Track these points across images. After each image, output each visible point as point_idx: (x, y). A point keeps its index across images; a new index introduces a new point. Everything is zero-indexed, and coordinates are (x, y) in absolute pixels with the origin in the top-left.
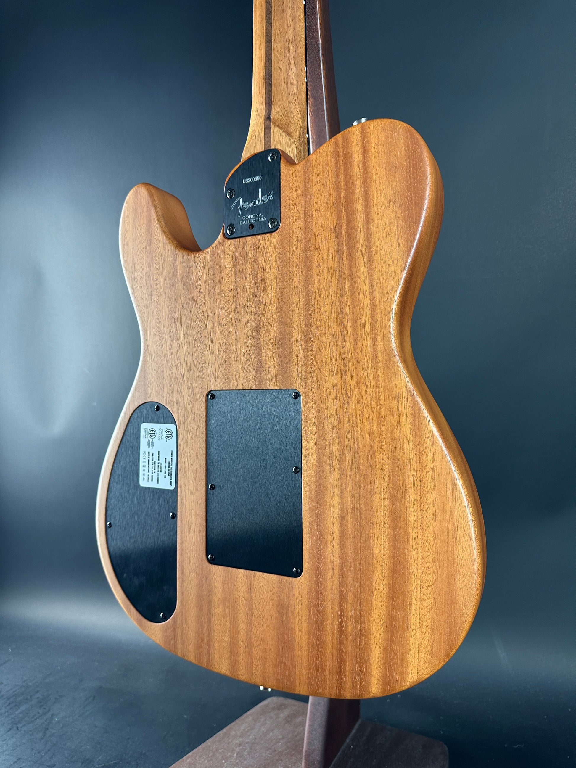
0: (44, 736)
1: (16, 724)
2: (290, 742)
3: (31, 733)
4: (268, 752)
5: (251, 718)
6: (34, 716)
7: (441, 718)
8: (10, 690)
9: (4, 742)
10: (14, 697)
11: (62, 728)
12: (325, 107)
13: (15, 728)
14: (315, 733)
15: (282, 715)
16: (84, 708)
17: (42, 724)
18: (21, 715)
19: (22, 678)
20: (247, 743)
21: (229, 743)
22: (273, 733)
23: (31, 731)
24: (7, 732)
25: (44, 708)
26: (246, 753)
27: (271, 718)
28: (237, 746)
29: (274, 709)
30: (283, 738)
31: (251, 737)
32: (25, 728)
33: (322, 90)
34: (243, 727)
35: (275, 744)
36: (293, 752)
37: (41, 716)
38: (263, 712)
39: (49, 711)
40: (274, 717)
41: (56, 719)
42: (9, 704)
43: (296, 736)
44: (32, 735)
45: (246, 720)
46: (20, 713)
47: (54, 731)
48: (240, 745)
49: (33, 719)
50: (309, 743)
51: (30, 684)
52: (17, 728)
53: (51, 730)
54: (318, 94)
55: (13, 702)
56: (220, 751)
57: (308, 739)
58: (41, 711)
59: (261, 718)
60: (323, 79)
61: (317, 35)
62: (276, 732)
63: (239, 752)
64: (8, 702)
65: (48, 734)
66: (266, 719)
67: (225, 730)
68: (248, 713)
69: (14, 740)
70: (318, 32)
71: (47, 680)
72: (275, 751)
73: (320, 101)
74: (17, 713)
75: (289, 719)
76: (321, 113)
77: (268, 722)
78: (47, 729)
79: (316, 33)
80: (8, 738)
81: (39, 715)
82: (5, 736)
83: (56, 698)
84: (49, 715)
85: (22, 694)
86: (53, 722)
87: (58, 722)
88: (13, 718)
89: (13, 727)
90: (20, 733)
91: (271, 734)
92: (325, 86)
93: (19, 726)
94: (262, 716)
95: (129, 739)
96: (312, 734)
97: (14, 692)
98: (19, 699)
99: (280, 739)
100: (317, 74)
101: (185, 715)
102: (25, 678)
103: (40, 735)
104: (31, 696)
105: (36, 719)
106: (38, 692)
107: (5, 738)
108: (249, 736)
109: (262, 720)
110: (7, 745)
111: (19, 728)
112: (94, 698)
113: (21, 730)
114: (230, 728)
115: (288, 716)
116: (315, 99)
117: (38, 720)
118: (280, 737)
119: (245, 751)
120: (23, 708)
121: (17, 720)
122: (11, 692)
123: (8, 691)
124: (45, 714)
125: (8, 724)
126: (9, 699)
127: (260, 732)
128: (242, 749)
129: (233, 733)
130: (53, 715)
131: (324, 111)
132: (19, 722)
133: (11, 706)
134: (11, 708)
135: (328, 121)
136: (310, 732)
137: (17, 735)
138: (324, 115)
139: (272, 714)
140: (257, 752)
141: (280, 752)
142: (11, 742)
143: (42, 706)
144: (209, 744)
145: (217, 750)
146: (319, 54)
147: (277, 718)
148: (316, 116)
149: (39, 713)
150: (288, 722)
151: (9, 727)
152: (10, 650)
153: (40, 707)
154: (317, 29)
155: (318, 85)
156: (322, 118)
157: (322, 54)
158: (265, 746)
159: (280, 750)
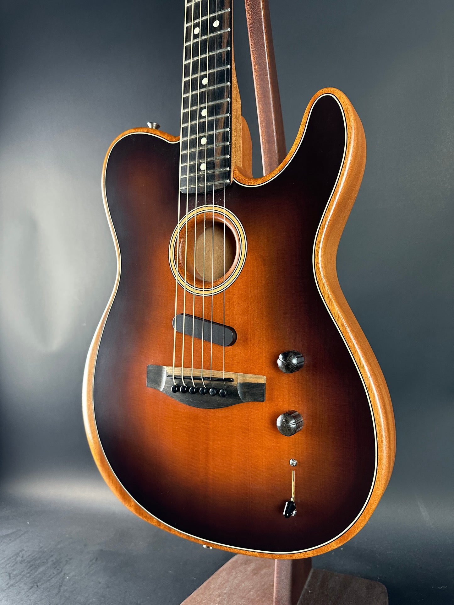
0: (59, 592)
1: (36, 583)
2: (259, 590)
3: (48, 590)
4: (243, 600)
5: (224, 573)
6: (50, 575)
7: (378, 566)
8: (30, 555)
9: (27, 598)
10: (33, 561)
11: (73, 585)
12: (268, 71)
13: (36, 586)
14: (282, 583)
15: (249, 569)
16: (89, 567)
17: (57, 582)
18: (39, 576)
19: (39, 545)
20: (225, 594)
21: (210, 595)
22: (245, 584)
23: (48, 588)
24: (29, 590)
25: (58, 569)
26: (225, 602)
27: (241, 571)
28: (217, 597)
29: (242, 564)
30: (253, 588)
31: (227, 589)
32: (43, 586)
33: (265, 58)
34: (219, 581)
35: (248, 593)
36: (264, 599)
37: (55, 575)
38: (233, 567)
39: (61, 571)
40: (243, 571)
41: (68, 578)
42: (31, 566)
43: (264, 585)
44: (49, 591)
45: (221, 574)
46: (39, 574)
47: (66, 588)
48: (219, 596)
49: (49, 579)
50: (278, 592)
51: (45, 550)
52: (37, 586)
53: (64, 587)
54: (262, 61)
55: (33, 565)
56: (204, 602)
57: (277, 589)
58: (55, 572)
59: (233, 572)
60: (266, 48)
61: (260, 12)
62: (247, 583)
63: (219, 602)
64: (29, 565)
65: (62, 590)
66: (237, 573)
67: (205, 584)
68: (221, 569)
69: (35, 596)
70: (260, 9)
71: (59, 546)
72: (249, 599)
73: (264, 67)
74: (36, 573)
75: (256, 571)
76: (265, 77)
77: (239, 575)
78: (60, 586)
79: (259, 10)
80: (30, 595)
81: (54, 575)
82: (28, 593)
83: (66, 561)
84: (62, 575)
85: (40, 558)
86: (66, 580)
87: (70, 580)
88: (33, 578)
89: (34, 585)
90: (39, 590)
91: (243, 585)
92: (268, 54)
93: (39, 584)
94: (233, 571)
95: (126, 592)
96: (280, 584)
97: (33, 556)
98: (38, 562)
99: (251, 589)
100: (261, 44)
101: (171, 571)
102: (41, 545)
103: (56, 591)
104: (47, 560)
105: (52, 578)
106: (52, 556)
107: (28, 595)
108: (226, 588)
109: (234, 573)
110: (30, 601)
111: (39, 586)
112: (97, 559)
113: (40, 588)
114: (209, 582)
115: (254, 569)
116: (259, 65)
117: (53, 579)
118: (251, 587)
119: (224, 601)
120: (41, 569)
121: (37, 579)
122: (31, 557)
123: (28, 556)
124: (58, 574)
125: (30, 583)
126: (29, 563)
127: (234, 584)
128: (222, 599)
129: (212, 586)
130: (64, 574)
131: (267, 75)
132: (39, 581)
133: (31, 568)
134: (31, 570)
135: (271, 83)
136: (278, 583)
137: (37, 592)
138: (268, 78)
139: (241, 568)
140: (234, 601)
141: (253, 599)
142: (33, 598)
143: (56, 567)
144: (195, 596)
145: (202, 601)
146: (262, 28)
147: (246, 572)
148: (261, 79)
149: (54, 573)
150: (255, 574)
151: (31, 585)
152: (28, 523)
153: (54, 568)
154: (260, 6)
155: (262, 54)
156: (266, 81)
157: (265, 28)
158: (240, 595)
159: (253, 598)
